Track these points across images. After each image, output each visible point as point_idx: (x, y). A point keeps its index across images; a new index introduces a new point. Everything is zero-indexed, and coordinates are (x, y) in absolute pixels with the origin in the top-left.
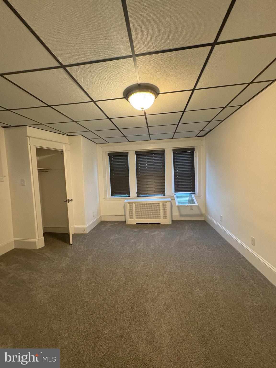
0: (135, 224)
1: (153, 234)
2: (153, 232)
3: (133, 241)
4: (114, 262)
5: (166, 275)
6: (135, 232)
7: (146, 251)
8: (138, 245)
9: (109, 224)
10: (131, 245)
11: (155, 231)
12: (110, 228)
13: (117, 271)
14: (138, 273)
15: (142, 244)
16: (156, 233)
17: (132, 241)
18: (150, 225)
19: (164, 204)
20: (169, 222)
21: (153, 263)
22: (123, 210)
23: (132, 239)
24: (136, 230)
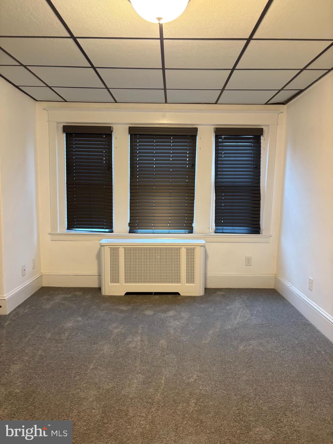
0: (123, 294)
1: (163, 315)
2: (165, 312)
3: (118, 330)
4: (75, 377)
5: (193, 401)
6: (122, 311)
7: (147, 353)
8: (129, 339)
9: (61, 294)
10: (114, 339)
11: (168, 310)
12: (63, 302)
13: (82, 395)
14: (132, 399)
15: (139, 338)
16: (171, 313)
17: (116, 331)
18: (157, 297)
19: (191, 251)
20: (200, 292)
21: (164, 378)
22: (96, 263)
23: (116, 328)
24: (124, 308)
